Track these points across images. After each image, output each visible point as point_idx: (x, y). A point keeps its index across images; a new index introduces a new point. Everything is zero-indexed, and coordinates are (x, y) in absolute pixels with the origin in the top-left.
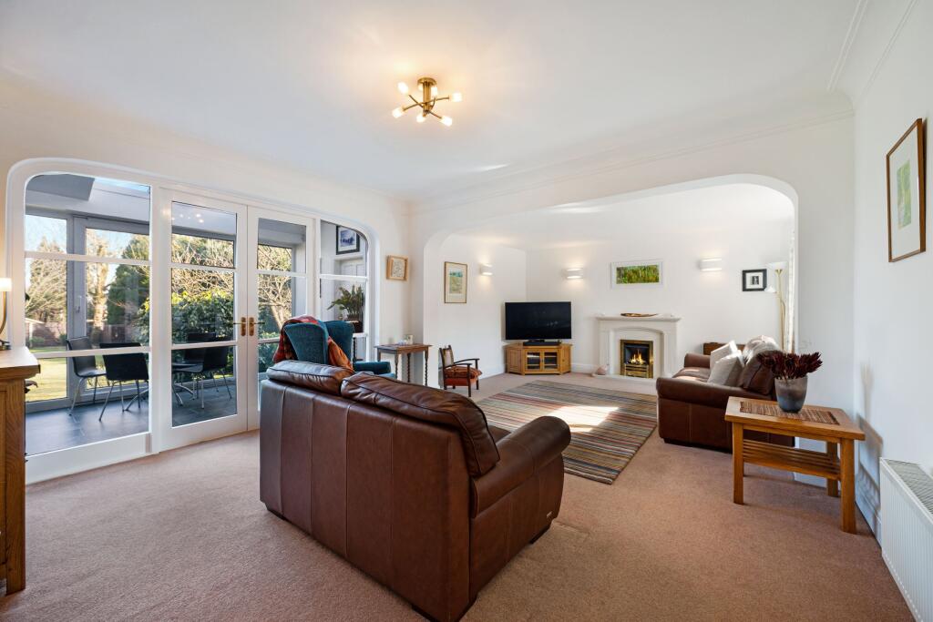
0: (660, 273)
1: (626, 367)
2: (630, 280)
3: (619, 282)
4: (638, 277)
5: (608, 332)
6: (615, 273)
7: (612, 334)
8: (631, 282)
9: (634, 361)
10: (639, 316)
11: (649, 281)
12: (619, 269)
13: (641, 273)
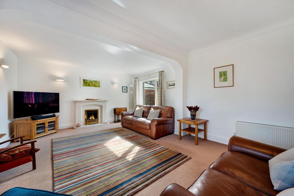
0: (100, 84)
1: (88, 121)
2: (89, 85)
3: (84, 85)
4: (92, 84)
5: (80, 107)
6: (82, 82)
7: (81, 108)
8: (89, 86)
9: (91, 118)
10: (94, 100)
11: (96, 87)
12: (84, 80)
13: (94, 83)
